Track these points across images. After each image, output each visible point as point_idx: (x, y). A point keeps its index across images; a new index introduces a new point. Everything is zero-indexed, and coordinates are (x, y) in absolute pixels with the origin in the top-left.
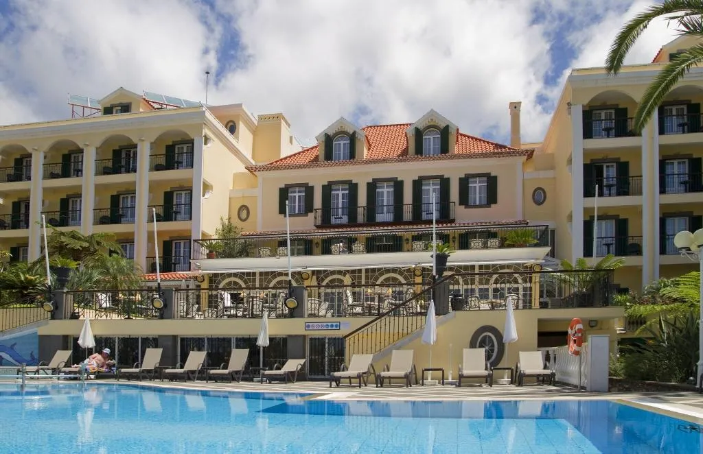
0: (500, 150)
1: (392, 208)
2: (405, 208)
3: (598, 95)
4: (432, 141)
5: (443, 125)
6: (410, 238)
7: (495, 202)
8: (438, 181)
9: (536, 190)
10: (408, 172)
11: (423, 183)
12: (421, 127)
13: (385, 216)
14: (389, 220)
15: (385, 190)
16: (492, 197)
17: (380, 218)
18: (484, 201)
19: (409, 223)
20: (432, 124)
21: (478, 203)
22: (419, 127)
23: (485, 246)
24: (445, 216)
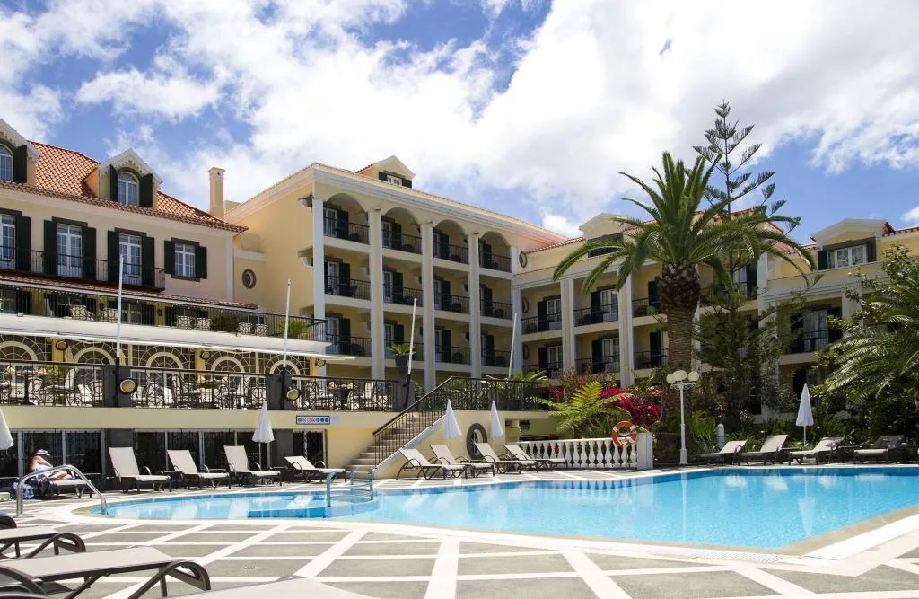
0: (201, 217)
1: (77, 261)
2: (99, 264)
3: (336, 195)
4: (128, 186)
5: (144, 172)
6: (106, 303)
7: (205, 277)
8: (138, 238)
9: (246, 271)
10: (104, 219)
11: (121, 237)
12: (117, 167)
13: (68, 268)
14: (74, 276)
15: (69, 236)
16: (200, 271)
17: (63, 270)
18: (192, 273)
19: (101, 284)
20: (128, 166)
21: (184, 274)
22: (114, 166)
23: (193, 326)
24: (149, 284)
